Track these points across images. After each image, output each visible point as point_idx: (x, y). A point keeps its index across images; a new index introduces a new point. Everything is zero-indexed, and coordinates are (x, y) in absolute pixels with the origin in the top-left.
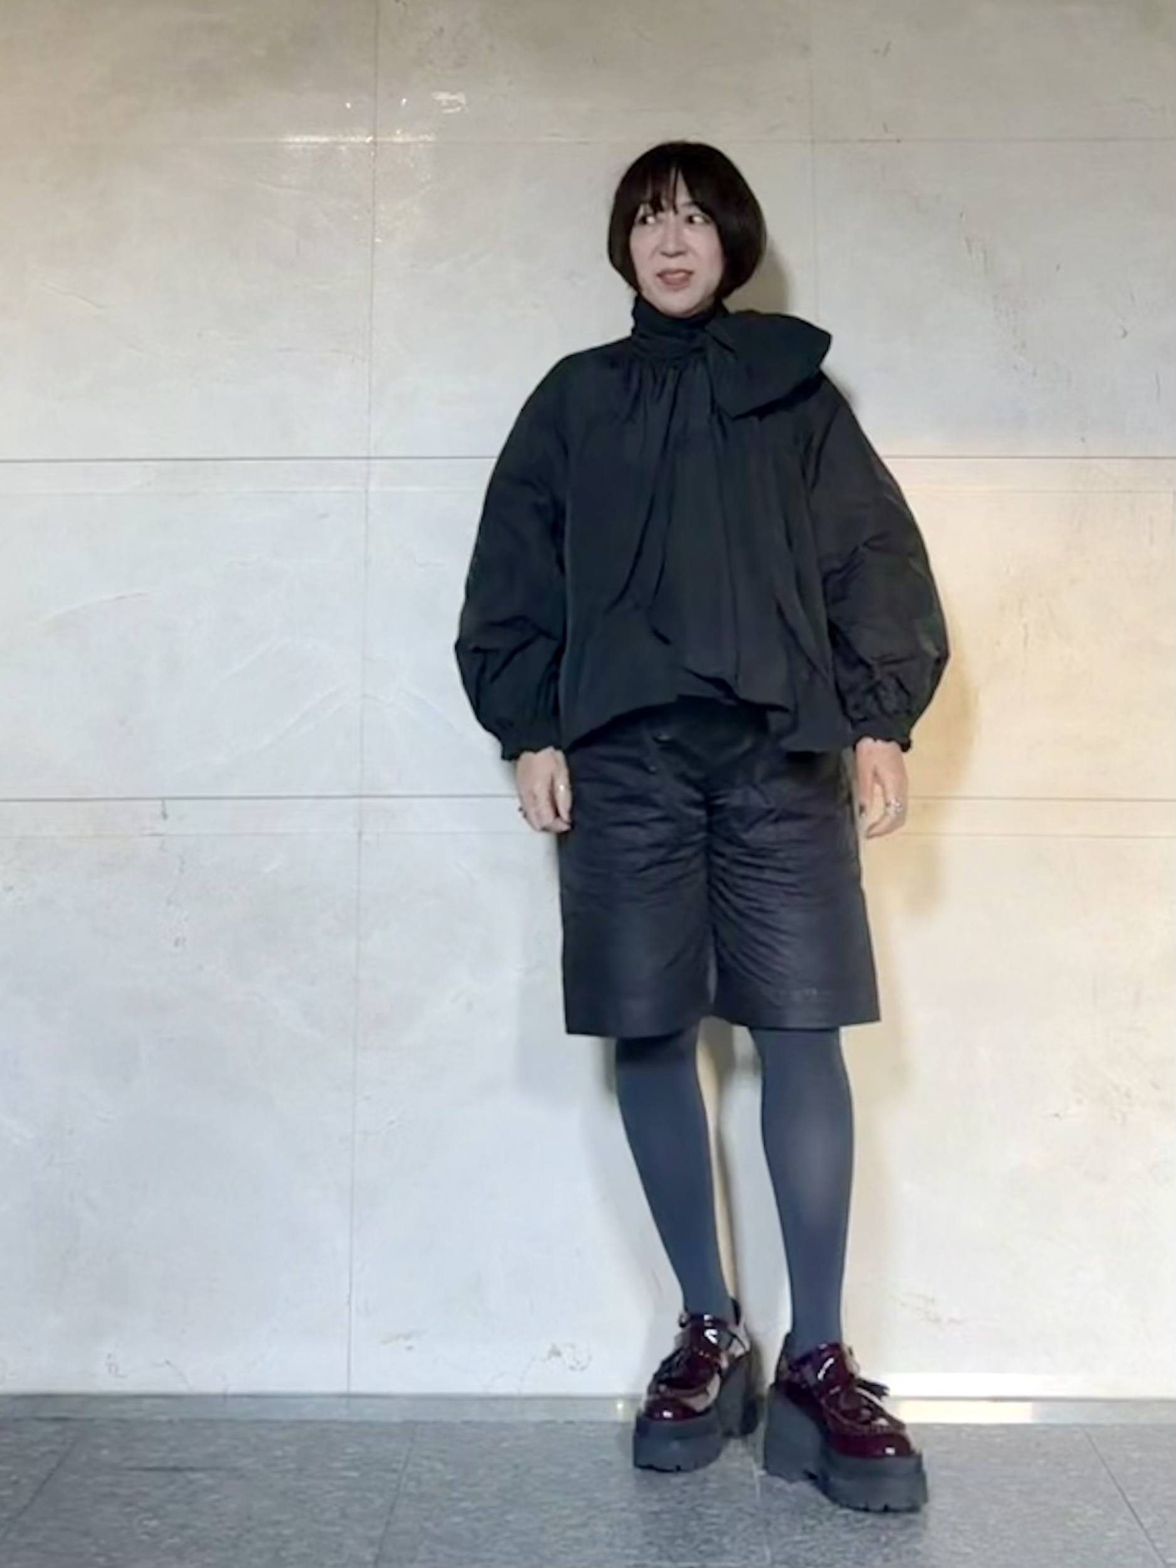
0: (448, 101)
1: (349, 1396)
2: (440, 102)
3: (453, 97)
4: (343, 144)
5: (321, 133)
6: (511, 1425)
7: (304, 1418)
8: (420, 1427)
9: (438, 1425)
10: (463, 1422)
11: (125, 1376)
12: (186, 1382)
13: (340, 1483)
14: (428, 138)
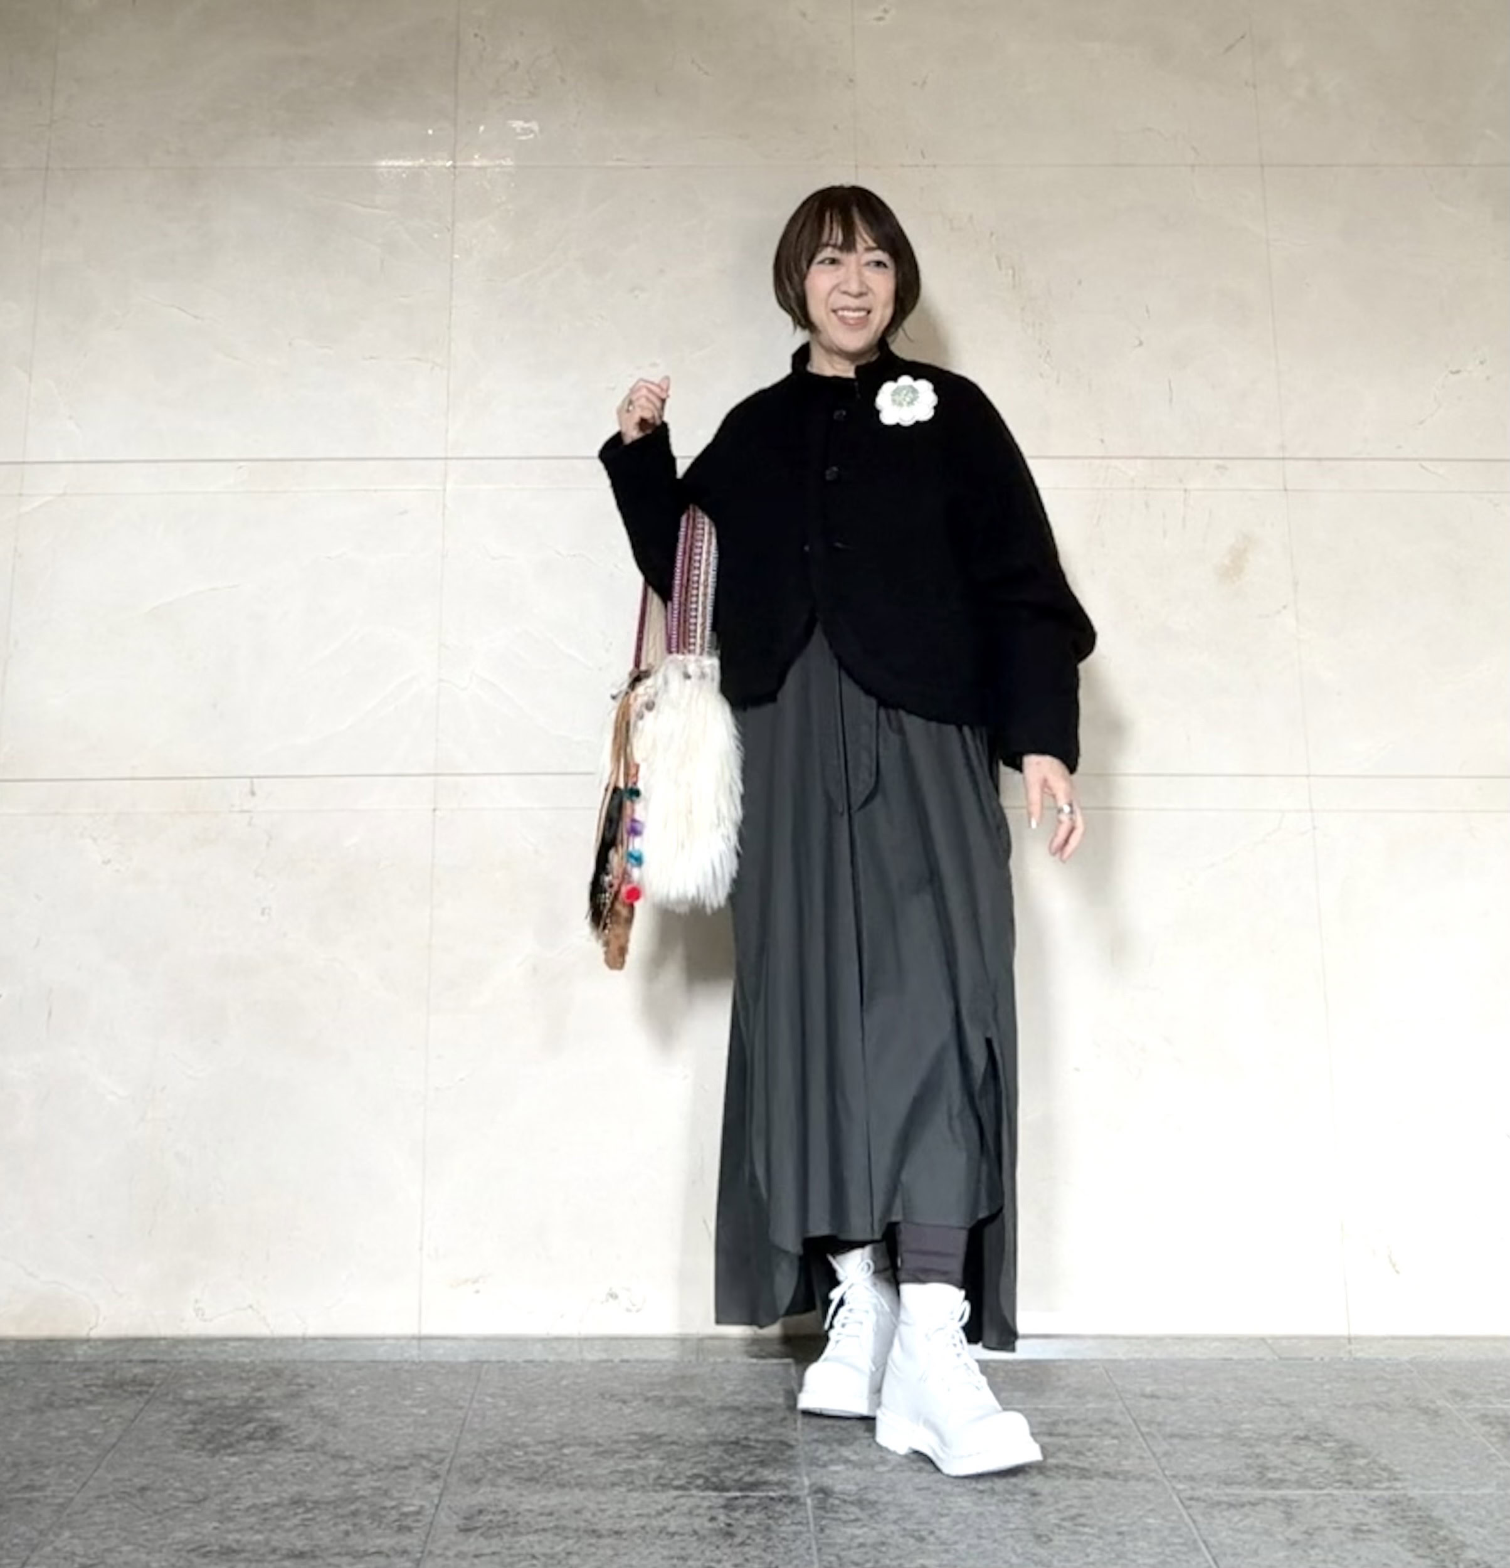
0: (523, 129)
1: (420, 1338)
2: (514, 129)
3: (526, 125)
4: (425, 168)
5: (404, 158)
6: (570, 1364)
7: (378, 1358)
8: (486, 1366)
9: (502, 1365)
10: (526, 1362)
11: (211, 1320)
12: (268, 1325)
13: (409, 1420)
14: (503, 163)
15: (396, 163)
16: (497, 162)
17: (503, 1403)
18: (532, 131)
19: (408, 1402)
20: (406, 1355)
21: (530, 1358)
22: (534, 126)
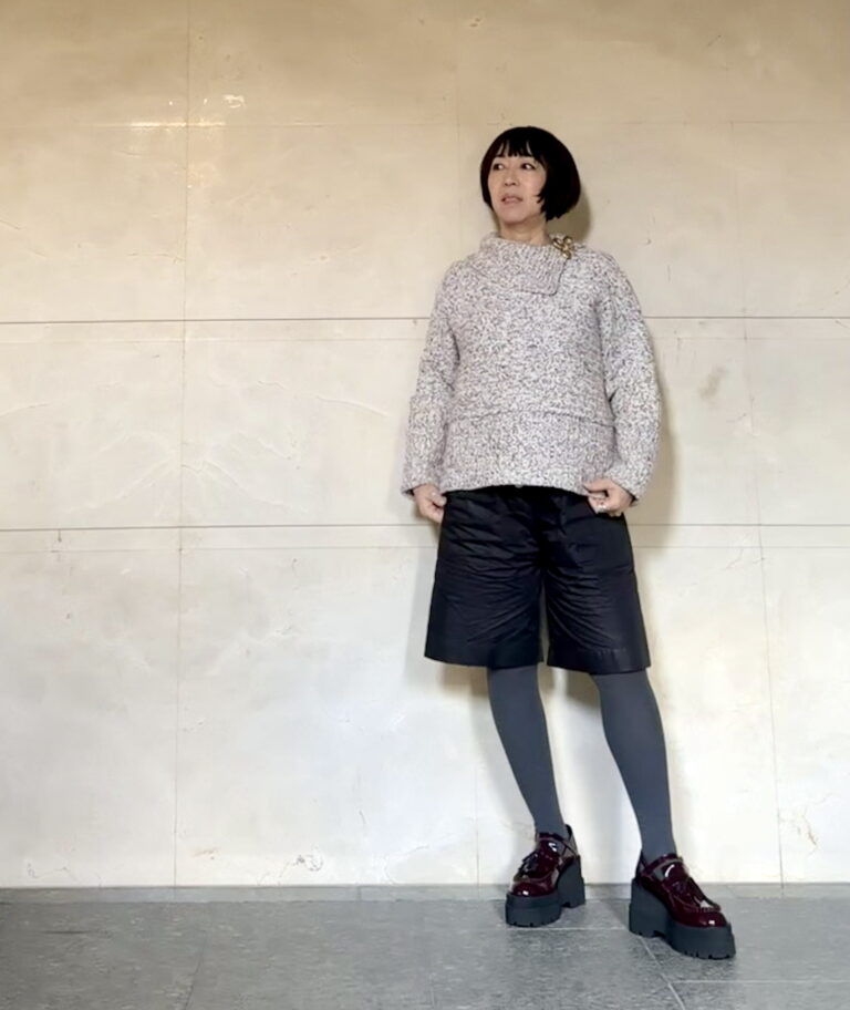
0: (233, 101)
1: (175, 888)
2: (228, 101)
3: (236, 98)
4: (168, 127)
5: (154, 121)
6: (274, 904)
7: (148, 901)
8: (219, 905)
9: (229, 904)
10: (246, 902)
11: (39, 877)
12: (75, 880)
13: (170, 939)
14: (219, 124)
15: (148, 124)
16: (215, 123)
17: (231, 929)
18: (239, 102)
19: (169, 928)
20: (167, 899)
21: (248, 900)
22: (241, 99)
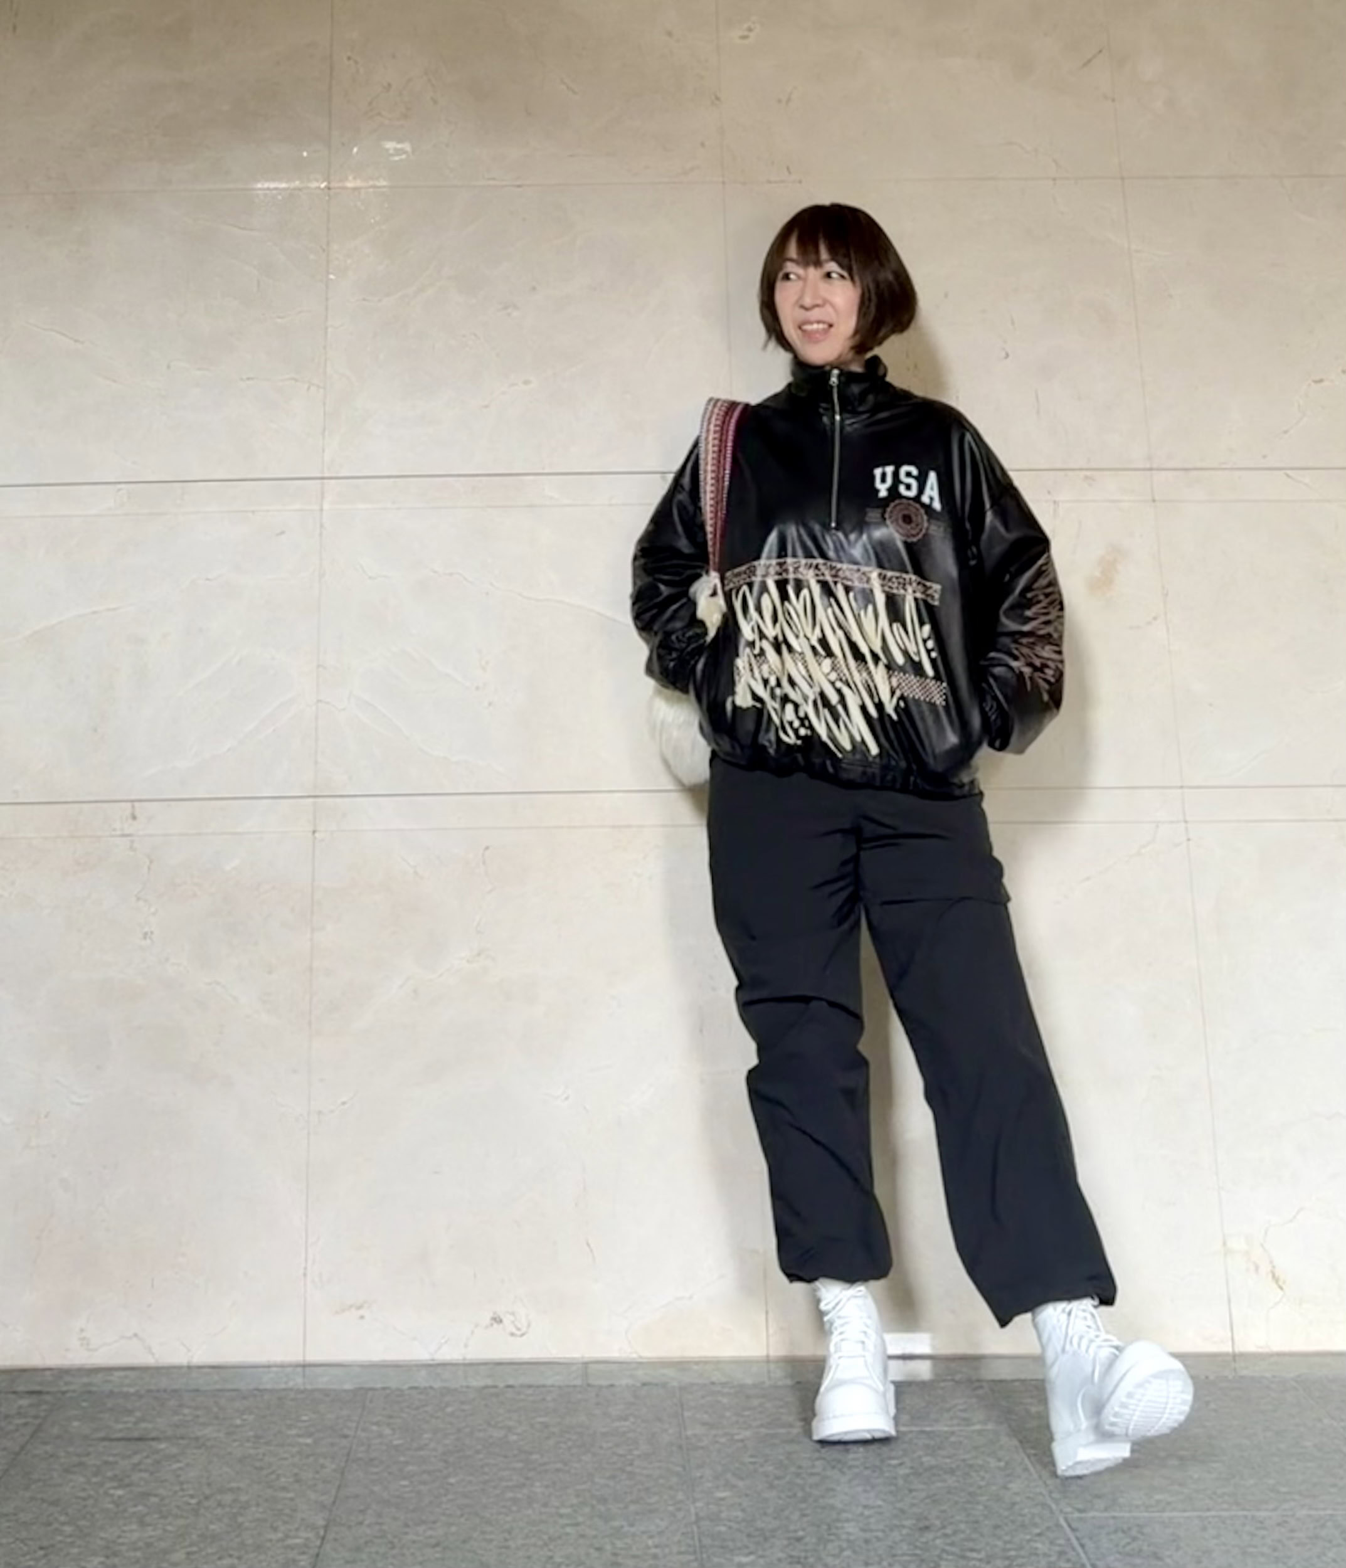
0: (396, 150)
1: (305, 1366)
2: (387, 150)
3: (399, 146)
4: (300, 189)
5: (281, 179)
6: (455, 1390)
7: (261, 1387)
8: (370, 1393)
9: (388, 1392)
10: (411, 1388)
11: (96, 1350)
12: (153, 1354)
13: (295, 1450)
14: (378, 184)
15: (272, 185)
16: (371, 183)
17: (387, 1431)
18: (405, 152)
19: (294, 1432)
20: (291, 1384)
21: (416, 1385)
22: (407, 146)
